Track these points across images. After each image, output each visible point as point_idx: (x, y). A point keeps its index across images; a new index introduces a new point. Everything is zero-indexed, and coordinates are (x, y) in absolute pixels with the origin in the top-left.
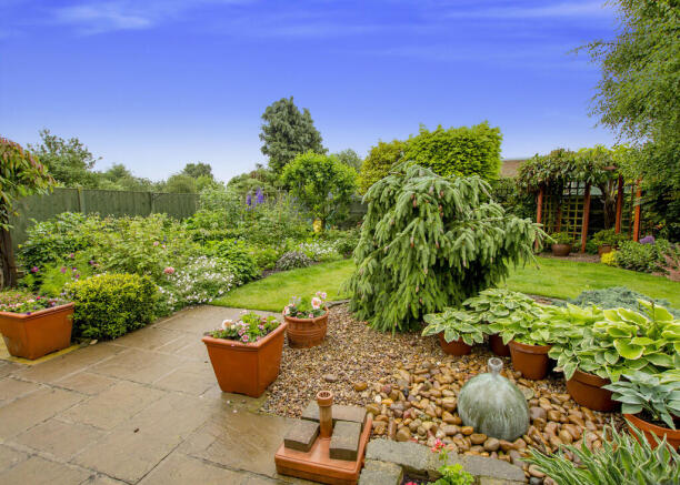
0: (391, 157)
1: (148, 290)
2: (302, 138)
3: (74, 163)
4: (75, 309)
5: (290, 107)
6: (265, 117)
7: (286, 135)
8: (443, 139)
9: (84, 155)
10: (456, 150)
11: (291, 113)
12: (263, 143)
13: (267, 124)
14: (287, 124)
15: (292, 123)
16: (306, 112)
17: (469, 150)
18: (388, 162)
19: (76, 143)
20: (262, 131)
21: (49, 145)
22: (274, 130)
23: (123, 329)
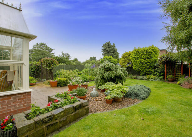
0: (127, 56)
1: (67, 80)
2: (111, 51)
3: (66, 59)
4: (58, 82)
5: (109, 44)
6: (103, 47)
7: (107, 51)
8: (138, 51)
9: (69, 56)
10: (142, 54)
11: (109, 45)
12: (103, 53)
13: (103, 48)
14: (107, 48)
15: (109, 48)
16: (114, 44)
17: (145, 54)
18: (127, 57)
19: (68, 54)
20: (102, 50)
21: (63, 55)
22: (104, 50)
23: (63, 86)
